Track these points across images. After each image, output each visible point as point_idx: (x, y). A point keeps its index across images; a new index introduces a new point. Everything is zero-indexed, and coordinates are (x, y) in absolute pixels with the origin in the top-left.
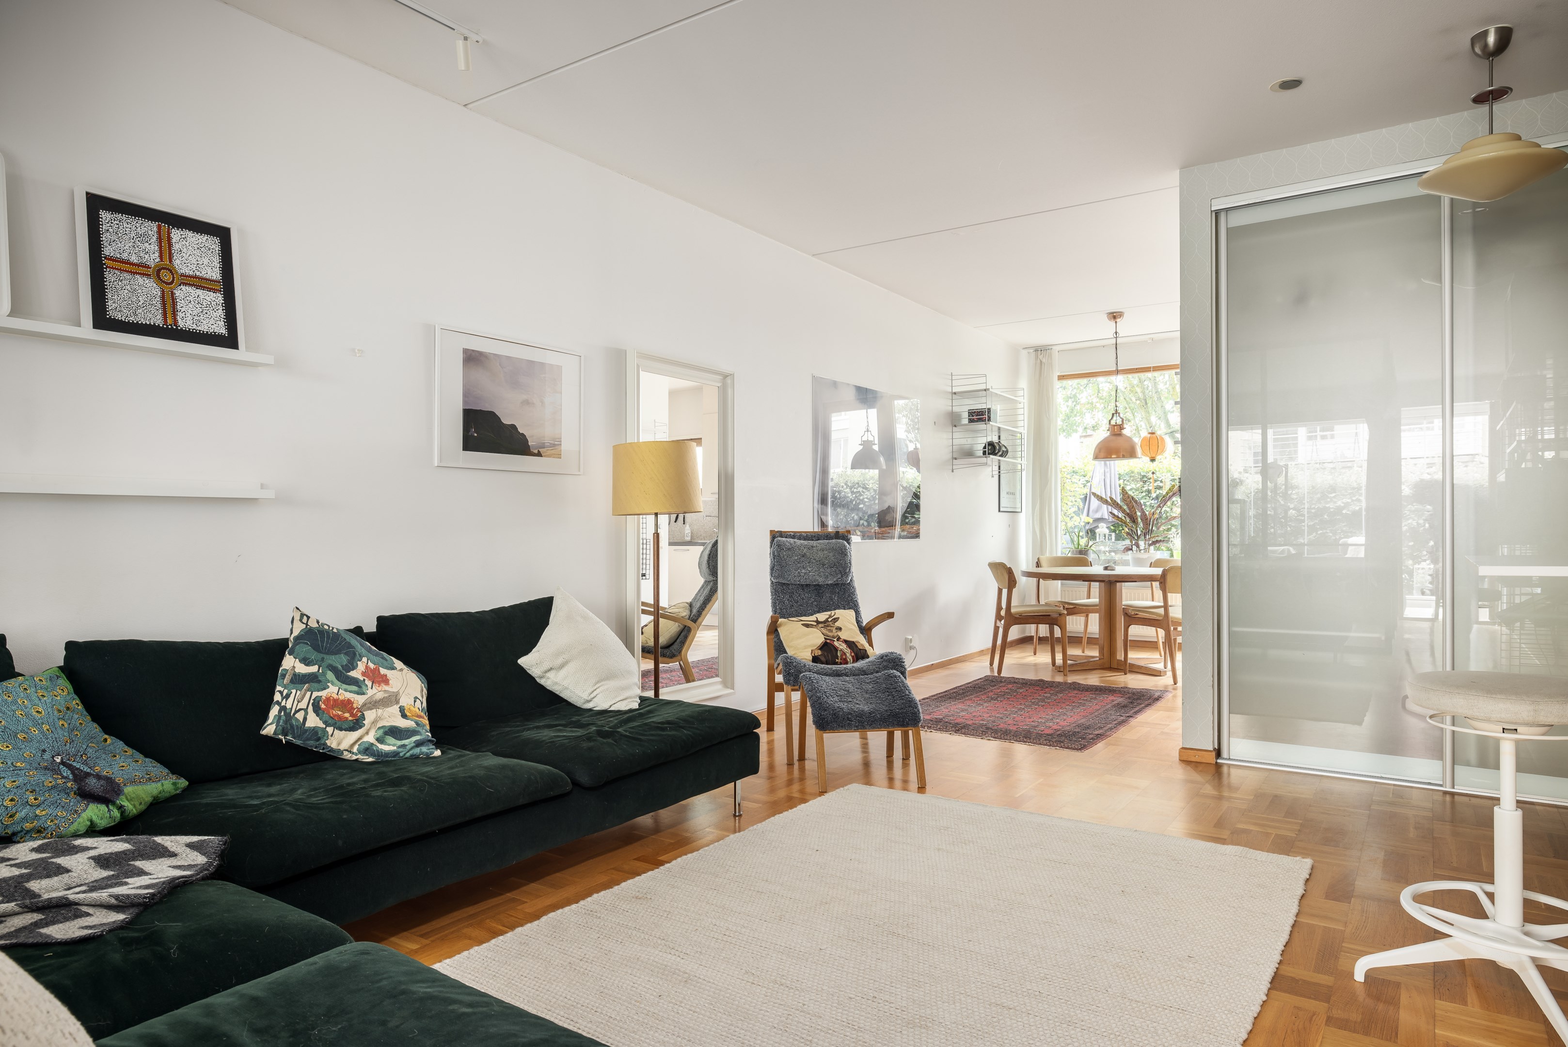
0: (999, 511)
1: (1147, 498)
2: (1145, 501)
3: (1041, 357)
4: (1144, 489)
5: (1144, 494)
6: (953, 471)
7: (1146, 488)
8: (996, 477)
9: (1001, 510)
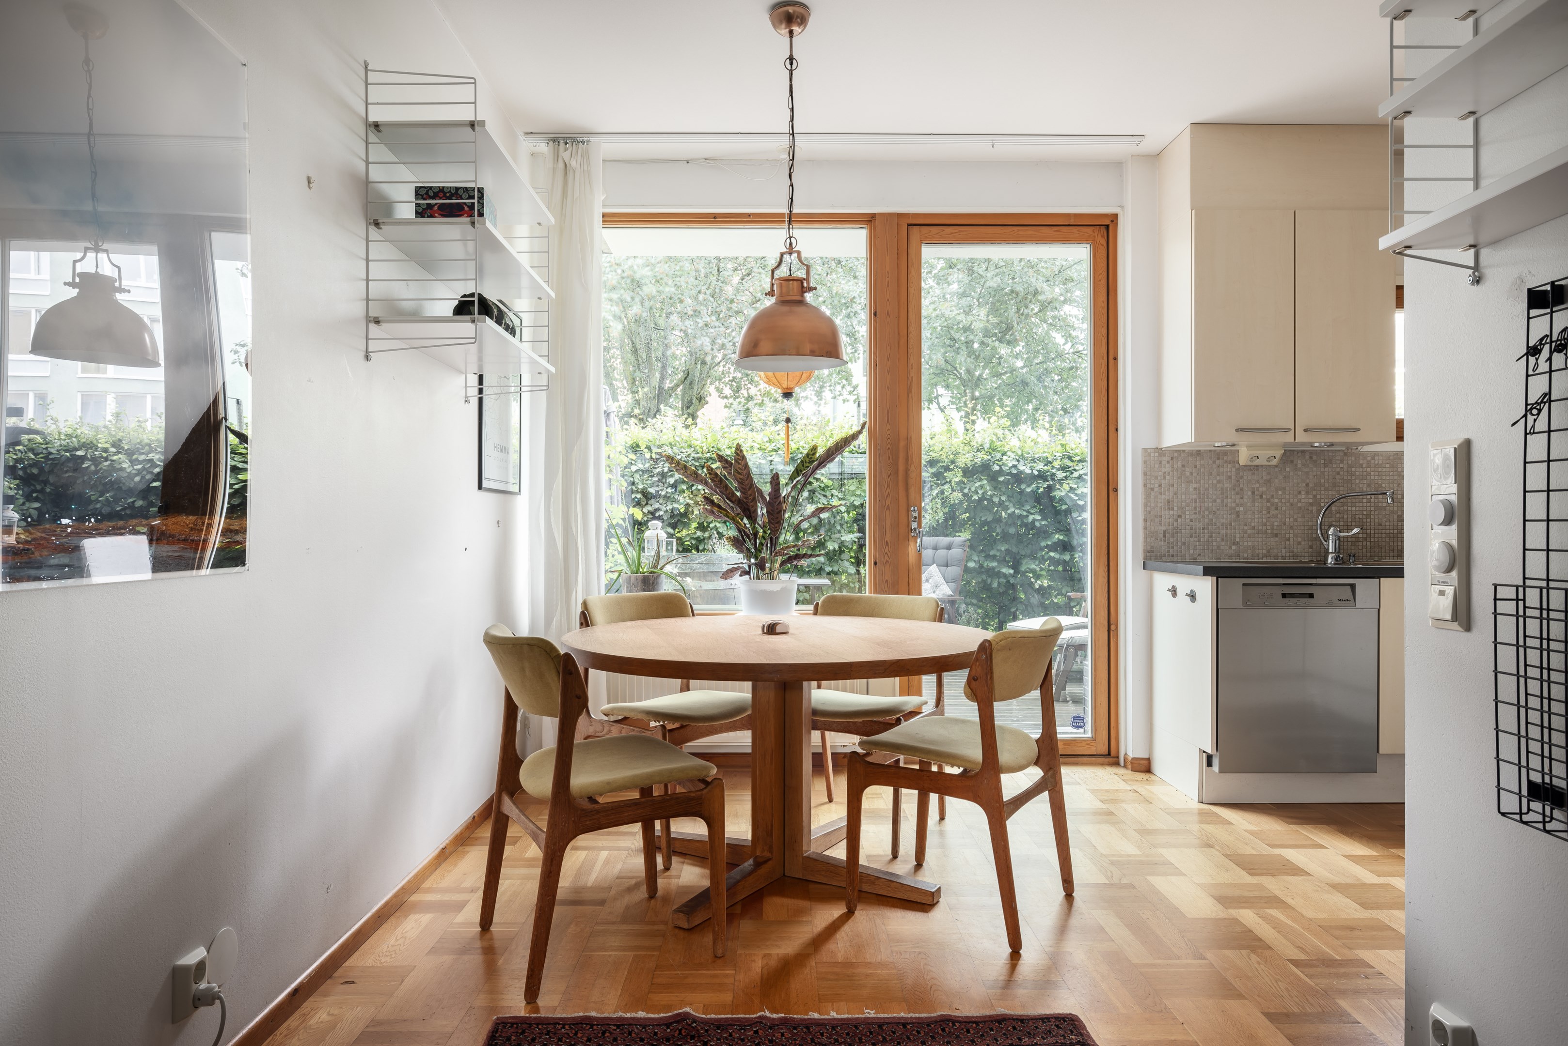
0: (480, 487)
1: (660, 484)
2: (657, 489)
3: (566, 155)
4: (656, 471)
5: (656, 479)
6: (367, 358)
7: (659, 470)
8: (475, 402)
9: (485, 484)
